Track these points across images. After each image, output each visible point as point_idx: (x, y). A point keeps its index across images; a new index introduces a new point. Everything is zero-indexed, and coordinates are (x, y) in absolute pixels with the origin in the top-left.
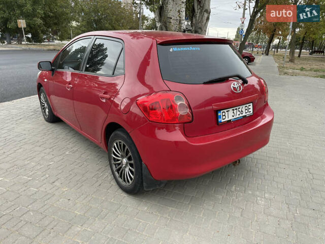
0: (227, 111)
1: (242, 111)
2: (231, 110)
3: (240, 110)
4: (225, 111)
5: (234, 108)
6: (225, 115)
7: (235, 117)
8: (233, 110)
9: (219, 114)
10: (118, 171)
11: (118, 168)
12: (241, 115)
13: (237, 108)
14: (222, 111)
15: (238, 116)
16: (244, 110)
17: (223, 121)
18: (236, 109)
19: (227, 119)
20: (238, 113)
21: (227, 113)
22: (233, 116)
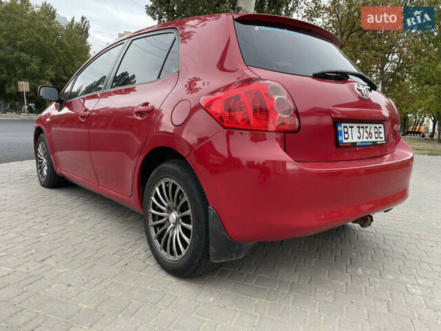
0: (350, 127)
1: (370, 133)
2: (355, 125)
3: (368, 130)
4: (348, 125)
5: (361, 125)
6: (347, 133)
7: (361, 140)
8: (359, 127)
9: (339, 129)
10: (160, 238)
11: (159, 232)
12: (369, 140)
13: (364, 125)
14: (343, 125)
15: (365, 140)
16: (373, 132)
17: (345, 141)
18: (363, 127)
19: (350, 140)
20: (366, 135)
21: (350, 129)
22: (359, 138)
